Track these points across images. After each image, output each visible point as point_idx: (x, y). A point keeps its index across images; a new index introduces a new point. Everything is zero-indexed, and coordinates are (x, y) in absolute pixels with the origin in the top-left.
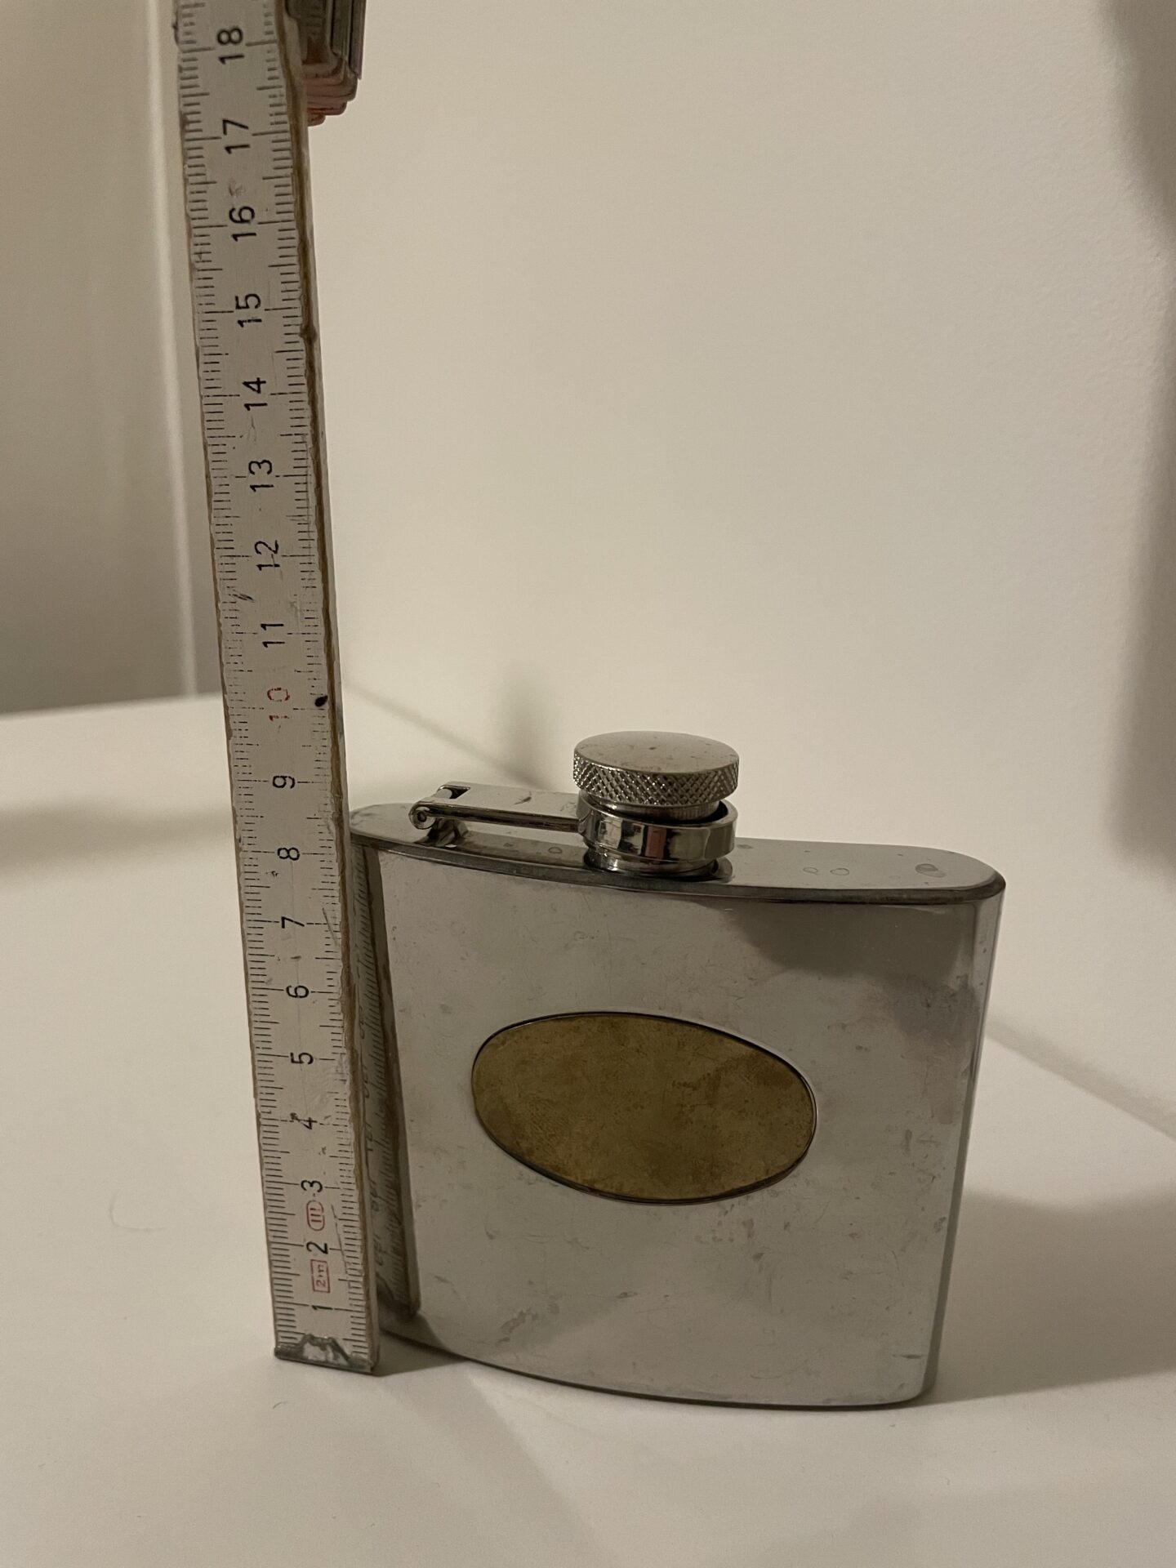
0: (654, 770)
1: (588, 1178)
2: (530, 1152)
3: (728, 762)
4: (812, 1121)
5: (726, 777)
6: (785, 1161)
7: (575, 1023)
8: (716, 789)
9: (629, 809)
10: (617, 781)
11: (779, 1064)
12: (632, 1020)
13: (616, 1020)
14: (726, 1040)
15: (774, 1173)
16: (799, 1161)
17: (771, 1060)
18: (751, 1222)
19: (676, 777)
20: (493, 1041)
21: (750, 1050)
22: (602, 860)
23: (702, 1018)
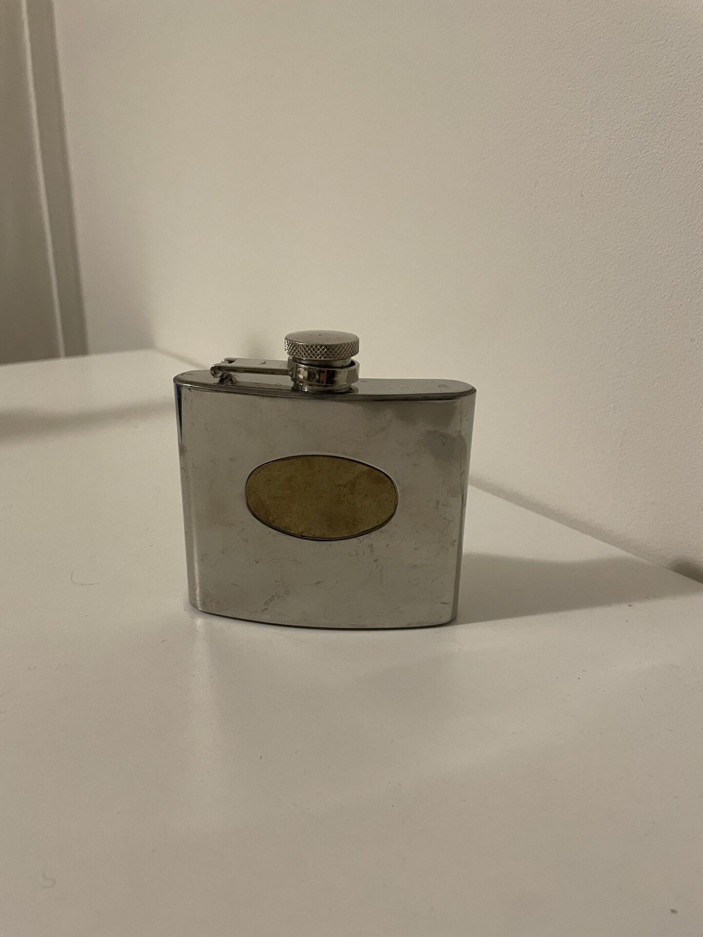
0: (321, 343)
1: (300, 531)
2: (274, 522)
3: (353, 340)
4: (397, 498)
5: (353, 347)
6: (385, 517)
7: (291, 461)
8: (349, 352)
9: (311, 362)
10: (305, 349)
11: (381, 474)
12: (316, 458)
13: (309, 458)
14: (358, 464)
15: (381, 523)
16: (391, 517)
17: (377, 472)
18: (372, 545)
19: (330, 346)
20: (255, 472)
21: (368, 468)
22: (300, 387)
23: (347, 455)
